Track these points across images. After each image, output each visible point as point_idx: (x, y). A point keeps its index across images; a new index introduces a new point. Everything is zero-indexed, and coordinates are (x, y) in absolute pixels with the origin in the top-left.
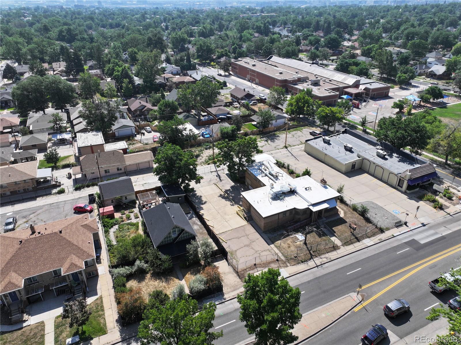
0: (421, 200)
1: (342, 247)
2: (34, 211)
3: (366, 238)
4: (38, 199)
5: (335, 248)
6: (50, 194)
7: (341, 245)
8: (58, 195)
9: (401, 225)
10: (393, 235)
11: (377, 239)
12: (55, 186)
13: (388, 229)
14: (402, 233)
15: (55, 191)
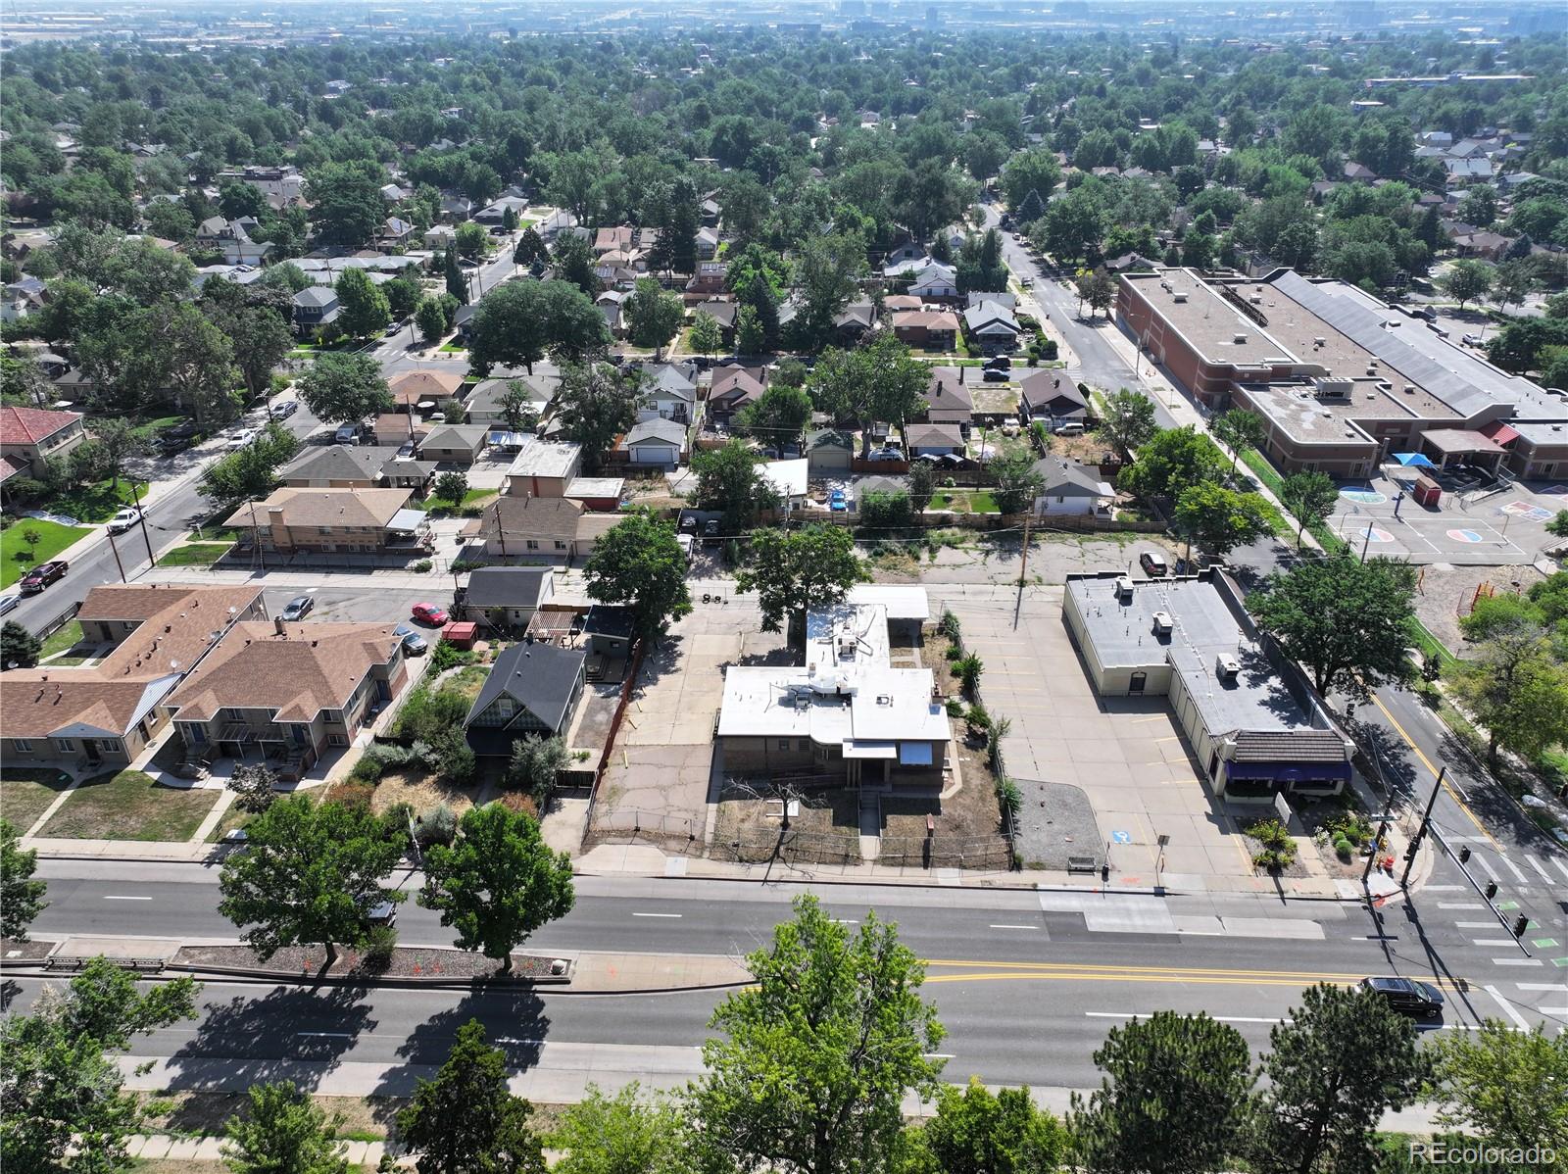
0: (1241, 832)
1: (869, 865)
2: (351, 595)
3: (953, 866)
4: (376, 573)
5: (849, 859)
6: (401, 568)
7: (873, 857)
8: (414, 574)
9: (1091, 871)
10: (1035, 885)
11: (979, 879)
12: (420, 554)
13: (1038, 866)
14: (1069, 888)
15: (415, 563)
